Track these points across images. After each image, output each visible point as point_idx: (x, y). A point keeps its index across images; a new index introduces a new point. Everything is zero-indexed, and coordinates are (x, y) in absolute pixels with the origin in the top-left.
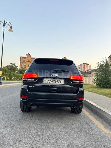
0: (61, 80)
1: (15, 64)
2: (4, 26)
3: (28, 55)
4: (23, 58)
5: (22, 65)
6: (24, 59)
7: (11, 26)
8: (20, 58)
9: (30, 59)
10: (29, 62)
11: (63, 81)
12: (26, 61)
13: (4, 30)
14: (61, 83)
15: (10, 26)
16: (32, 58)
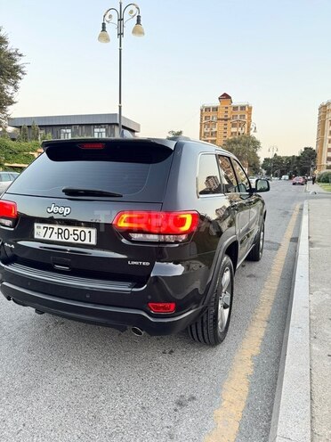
0: (87, 230)
1: (180, 133)
2: (121, 20)
3: (226, 97)
4: (207, 109)
5: (205, 134)
6: (211, 114)
7: (139, 17)
8: (202, 110)
9: (230, 110)
10: (226, 120)
11: (94, 231)
12: (219, 119)
13: (120, 34)
14: (87, 242)
15: (136, 18)
16: (235, 108)
